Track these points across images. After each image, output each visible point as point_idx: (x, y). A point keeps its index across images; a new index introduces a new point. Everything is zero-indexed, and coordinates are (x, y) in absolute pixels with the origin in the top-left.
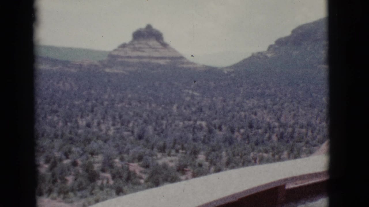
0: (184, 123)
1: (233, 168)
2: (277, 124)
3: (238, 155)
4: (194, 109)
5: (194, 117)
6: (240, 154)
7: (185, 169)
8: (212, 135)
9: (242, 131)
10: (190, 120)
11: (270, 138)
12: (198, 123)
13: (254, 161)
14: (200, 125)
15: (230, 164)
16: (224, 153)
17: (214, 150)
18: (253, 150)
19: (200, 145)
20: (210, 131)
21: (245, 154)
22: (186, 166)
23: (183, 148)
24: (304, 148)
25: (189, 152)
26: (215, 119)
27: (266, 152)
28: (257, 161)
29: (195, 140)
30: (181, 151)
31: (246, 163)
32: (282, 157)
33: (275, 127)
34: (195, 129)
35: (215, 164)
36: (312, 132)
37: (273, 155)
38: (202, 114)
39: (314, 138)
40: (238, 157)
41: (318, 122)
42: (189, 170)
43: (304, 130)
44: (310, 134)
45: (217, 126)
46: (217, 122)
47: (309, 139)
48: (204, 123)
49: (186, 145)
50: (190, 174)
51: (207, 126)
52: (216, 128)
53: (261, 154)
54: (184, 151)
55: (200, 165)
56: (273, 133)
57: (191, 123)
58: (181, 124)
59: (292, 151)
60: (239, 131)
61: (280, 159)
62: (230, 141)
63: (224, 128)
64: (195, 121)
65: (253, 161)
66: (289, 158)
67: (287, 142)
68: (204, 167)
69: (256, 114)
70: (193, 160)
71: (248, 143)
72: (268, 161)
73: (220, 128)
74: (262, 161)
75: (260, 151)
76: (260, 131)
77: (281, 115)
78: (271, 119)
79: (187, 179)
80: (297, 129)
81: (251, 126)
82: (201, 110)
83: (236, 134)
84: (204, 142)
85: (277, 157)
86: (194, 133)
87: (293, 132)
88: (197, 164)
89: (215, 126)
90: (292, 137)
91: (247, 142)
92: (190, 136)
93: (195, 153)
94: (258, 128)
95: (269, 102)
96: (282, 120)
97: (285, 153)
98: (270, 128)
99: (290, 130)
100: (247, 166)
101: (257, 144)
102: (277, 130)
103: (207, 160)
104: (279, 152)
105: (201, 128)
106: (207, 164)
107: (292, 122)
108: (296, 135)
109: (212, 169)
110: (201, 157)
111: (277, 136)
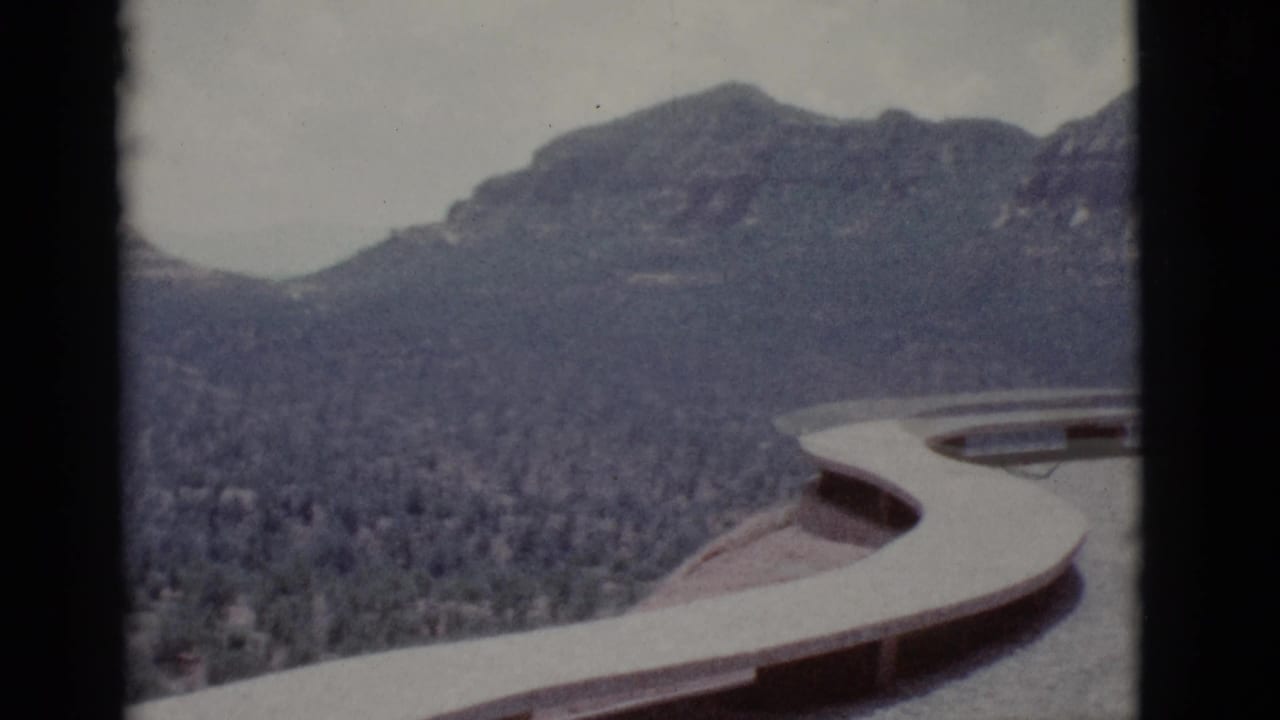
0: (177, 494)
1: (354, 651)
2: (508, 500)
3: (369, 608)
4: (211, 447)
5: (214, 474)
6: (378, 606)
7: (185, 655)
8: (278, 536)
9: (384, 523)
10: (199, 484)
11: (484, 548)
12: (228, 494)
13: (428, 631)
14: (237, 501)
15: (343, 640)
16: (320, 602)
17: (284, 590)
18: (425, 590)
19: (235, 574)
20: (271, 526)
21: (397, 605)
22: (186, 645)
23: (175, 583)
24: (609, 587)
25: (195, 598)
26: (290, 480)
27: (473, 597)
28: (441, 628)
29: (215, 554)
30: (166, 592)
31: (398, 635)
32: (531, 614)
33: (501, 510)
34: (216, 515)
35: (288, 641)
36: (637, 528)
37: (498, 610)
38: (243, 464)
39: (644, 550)
40: (368, 617)
41: (657, 493)
42: (196, 661)
43: (607, 525)
44: (628, 535)
45: (296, 503)
46: (294, 492)
47: (625, 553)
48: (247, 496)
49: (183, 573)
50: (200, 672)
51: (260, 504)
52: (290, 514)
53: (451, 604)
54: (179, 594)
55: (237, 643)
56: (496, 530)
57: (203, 493)
58: (168, 497)
59: (565, 592)
60: (372, 526)
61: (521, 624)
62: (341, 561)
63: (319, 513)
64: (219, 488)
65: (426, 631)
66: (554, 618)
67: (548, 562)
68: (248, 648)
69: (432, 465)
70: (209, 624)
71: (407, 567)
72: (480, 629)
73: (306, 514)
74: (458, 628)
75: (446, 596)
76: (450, 524)
77: (525, 470)
78: (485, 481)
79: (190, 689)
80: (581, 519)
81: (415, 508)
82: (237, 451)
83: (364, 533)
84: (248, 562)
85: (510, 613)
86: (214, 529)
87: (569, 527)
88: (224, 638)
89: (286, 505)
90: (566, 546)
91: (400, 561)
92: (200, 539)
93: (218, 599)
94: (443, 514)
95: (480, 420)
96: (530, 486)
97: (542, 603)
98: (483, 515)
99: (556, 521)
100: (404, 644)
101: (438, 570)
102: (508, 520)
103: (260, 624)
104: (519, 598)
105: (236, 513)
106: (262, 637)
107: (563, 493)
108: (578, 539)
109: (279, 656)
110: (241, 616)
111: (510, 541)
